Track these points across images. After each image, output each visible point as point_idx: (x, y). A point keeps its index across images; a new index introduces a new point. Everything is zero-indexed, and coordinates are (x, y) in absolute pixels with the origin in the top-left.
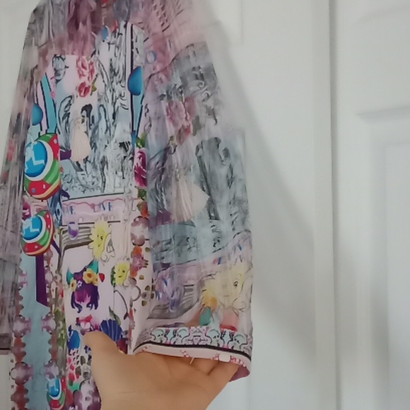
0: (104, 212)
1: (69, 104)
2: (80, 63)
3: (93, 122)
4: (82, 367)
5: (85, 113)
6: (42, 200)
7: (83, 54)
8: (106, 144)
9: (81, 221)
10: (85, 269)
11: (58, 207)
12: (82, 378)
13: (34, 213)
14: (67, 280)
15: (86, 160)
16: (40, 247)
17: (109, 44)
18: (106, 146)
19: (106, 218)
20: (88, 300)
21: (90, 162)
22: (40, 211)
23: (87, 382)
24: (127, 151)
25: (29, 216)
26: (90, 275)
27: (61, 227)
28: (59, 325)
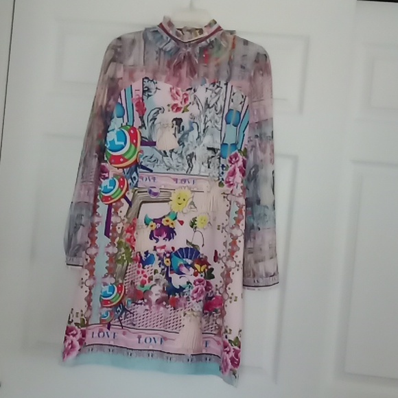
0: (188, 185)
1: (157, 113)
2: (174, 91)
3: (183, 129)
4: (154, 276)
5: (174, 122)
6: (118, 168)
7: (177, 86)
8: (197, 145)
9: (163, 187)
10: (164, 217)
11: (134, 174)
12: (153, 282)
13: (111, 176)
14: (145, 222)
15: (172, 151)
16: (112, 199)
17: (207, 89)
18: (196, 147)
19: (190, 189)
20: (165, 235)
21: (176, 153)
22: (115, 175)
23: (158, 285)
24: (215, 153)
25: (107, 178)
26: (167, 221)
27: (136, 188)
28: (121, 251)
